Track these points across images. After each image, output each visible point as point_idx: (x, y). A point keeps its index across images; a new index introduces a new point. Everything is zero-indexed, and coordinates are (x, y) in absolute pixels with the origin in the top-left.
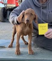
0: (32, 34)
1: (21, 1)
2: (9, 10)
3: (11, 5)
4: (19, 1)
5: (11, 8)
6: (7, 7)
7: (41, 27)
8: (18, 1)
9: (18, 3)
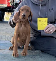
0: (31, 34)
1: (13, 1)
3: (2, 5)
4: (11, 1)
5: (2, 8)
7: (40, 21)
8: (9, 2)
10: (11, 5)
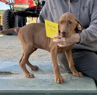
2: (18, 15)
3: (21, 6)
6: (15, 9)
9: (33, 2)
10: (35, 5)
